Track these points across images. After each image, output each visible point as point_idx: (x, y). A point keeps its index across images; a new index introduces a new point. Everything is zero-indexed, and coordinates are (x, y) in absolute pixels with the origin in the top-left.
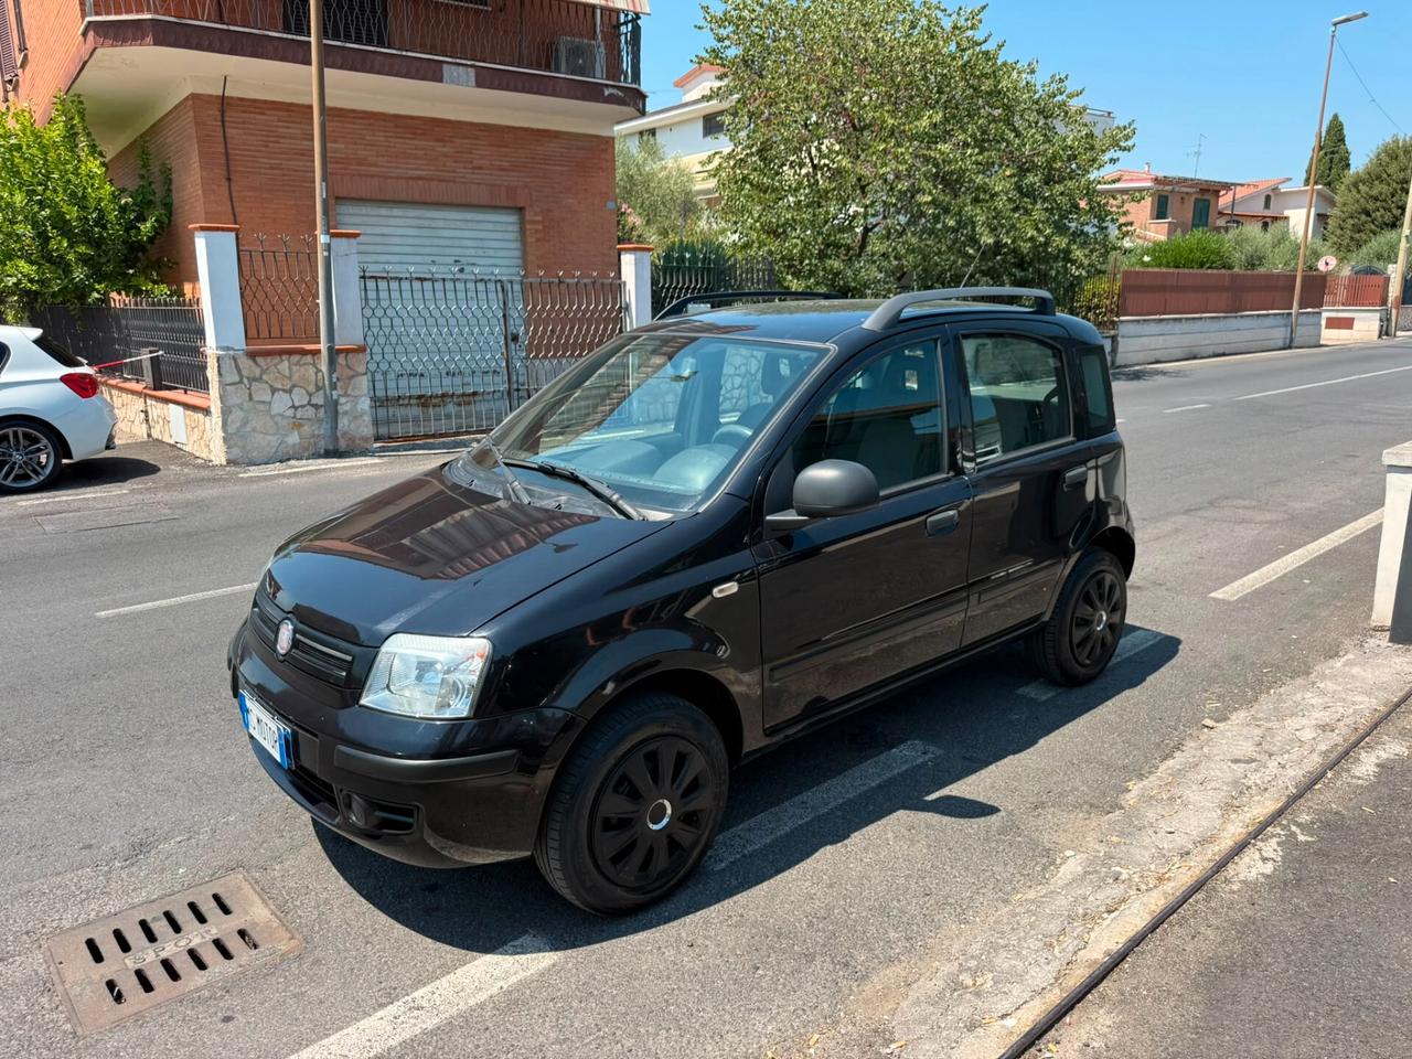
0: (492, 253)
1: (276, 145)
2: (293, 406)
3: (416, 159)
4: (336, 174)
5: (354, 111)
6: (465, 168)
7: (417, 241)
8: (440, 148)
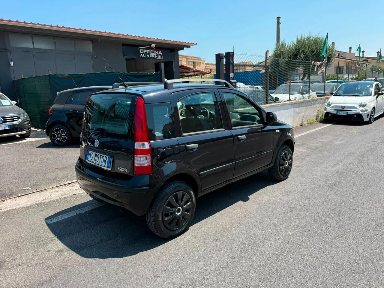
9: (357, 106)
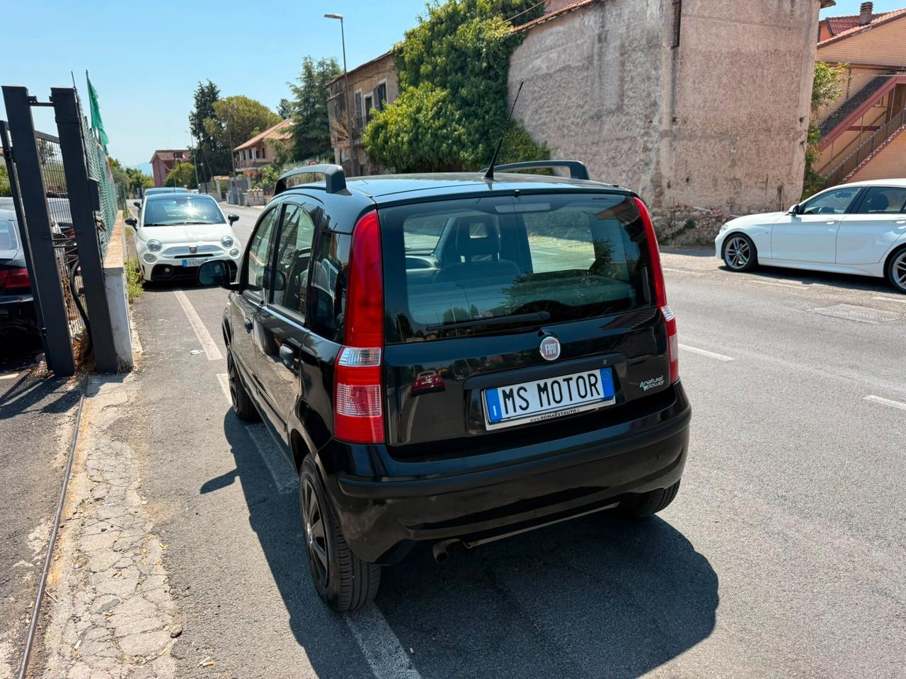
9: (219, 244)
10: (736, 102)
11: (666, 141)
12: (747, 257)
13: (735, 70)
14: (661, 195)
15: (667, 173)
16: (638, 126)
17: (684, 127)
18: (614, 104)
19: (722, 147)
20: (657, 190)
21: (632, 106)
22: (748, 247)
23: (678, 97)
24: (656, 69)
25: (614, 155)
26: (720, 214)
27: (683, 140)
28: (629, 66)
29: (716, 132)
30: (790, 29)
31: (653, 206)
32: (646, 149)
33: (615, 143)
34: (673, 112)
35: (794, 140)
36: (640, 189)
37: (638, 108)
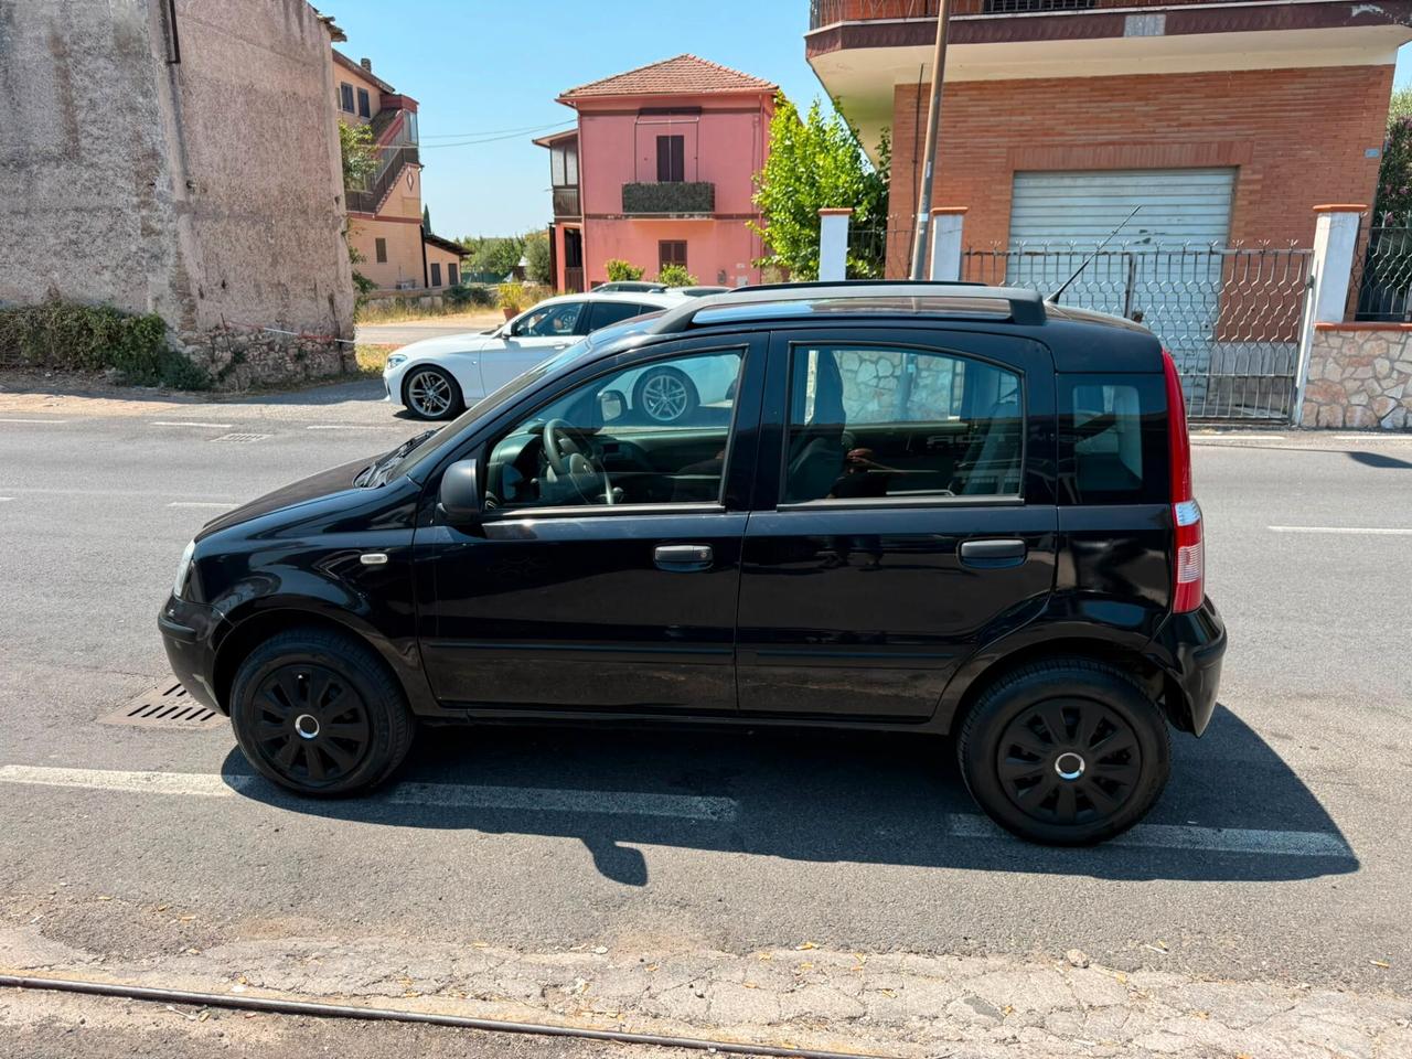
0: (1189, 220)
1: (965, 124)
2: (877, 377)
3: (1110, 122)
4: (1019, 147)
5: (1048, 80)
6: (1169, 126)
7: (1102, 211)
8: (1141, 107)
10: (262, 166)
11: (184, 220)
12: (447, 399)
13: (253, 114)
14: (193, 310)
15: (195, 274)
16: (122, 190)
17: (205, 199)
18: (57, 145)
19: (257, 233)
20: (186, 301)
21: (101, 153)
22: (447, 385)
23: (188, 148)
24: (145, 94)
25: (74, 237)
26: (271, 339)
27: (206, 219)
28: (78, 80)
29: (245, 209)
30: (304, 65)
31: (182, 327)
32: (147, 231)
33: (72, 216)
34: (186, 172)
35: (335, 228)
36: (149, 301)
37: (116, 158)
